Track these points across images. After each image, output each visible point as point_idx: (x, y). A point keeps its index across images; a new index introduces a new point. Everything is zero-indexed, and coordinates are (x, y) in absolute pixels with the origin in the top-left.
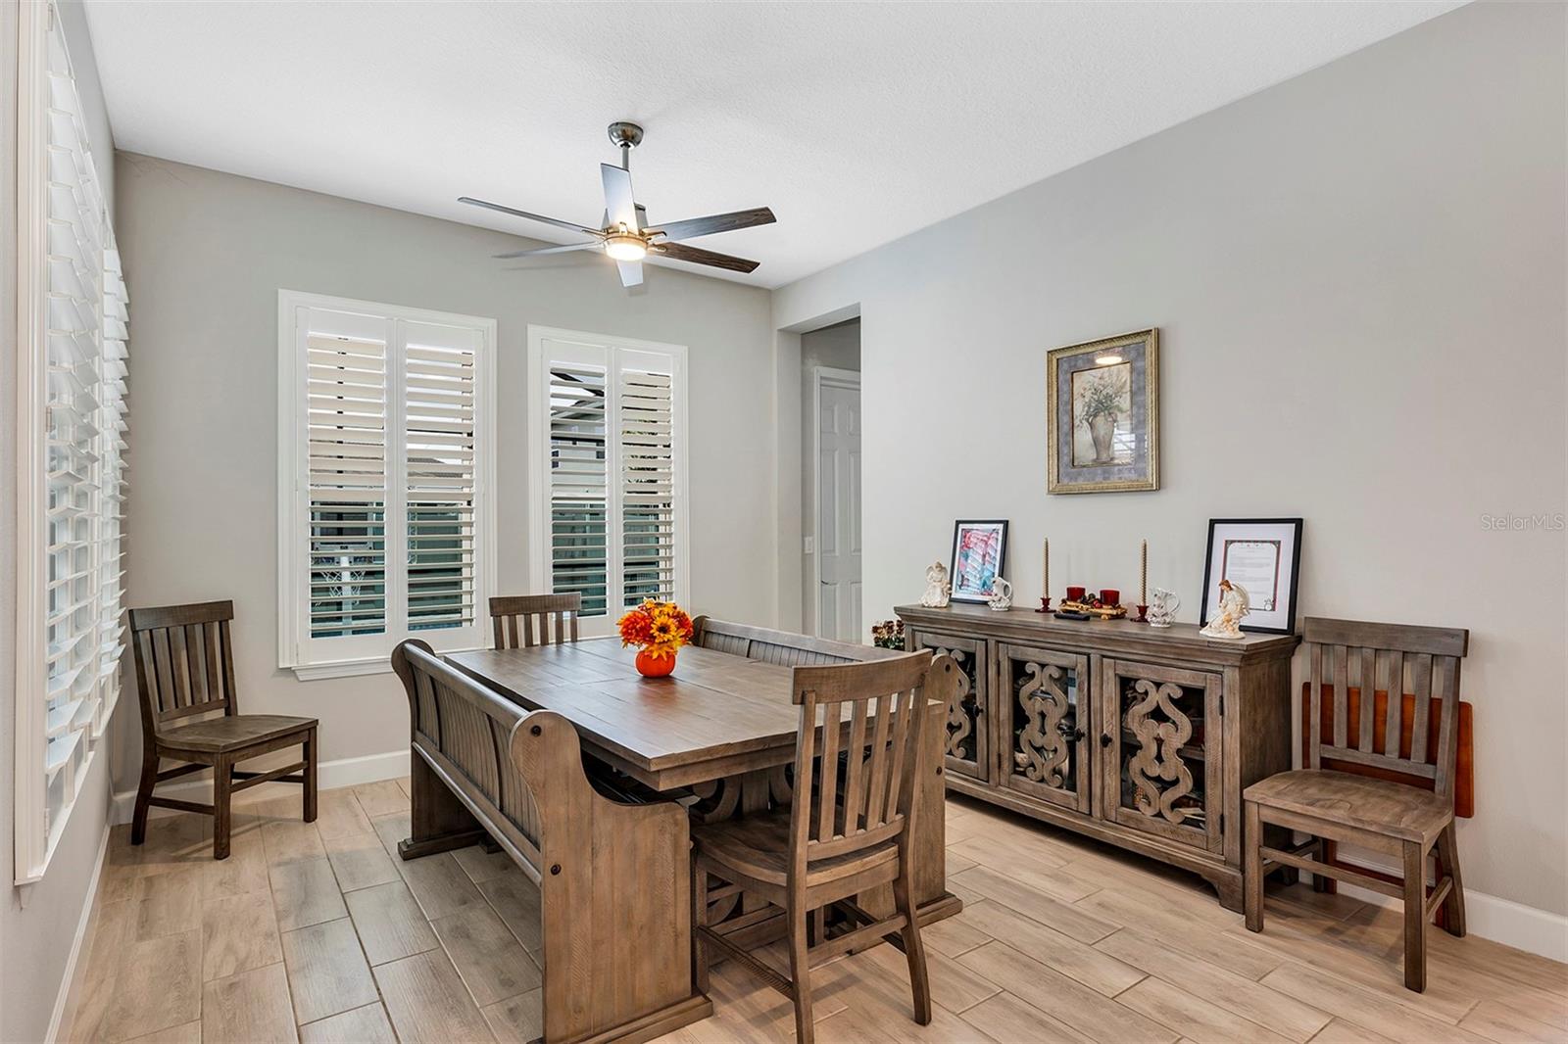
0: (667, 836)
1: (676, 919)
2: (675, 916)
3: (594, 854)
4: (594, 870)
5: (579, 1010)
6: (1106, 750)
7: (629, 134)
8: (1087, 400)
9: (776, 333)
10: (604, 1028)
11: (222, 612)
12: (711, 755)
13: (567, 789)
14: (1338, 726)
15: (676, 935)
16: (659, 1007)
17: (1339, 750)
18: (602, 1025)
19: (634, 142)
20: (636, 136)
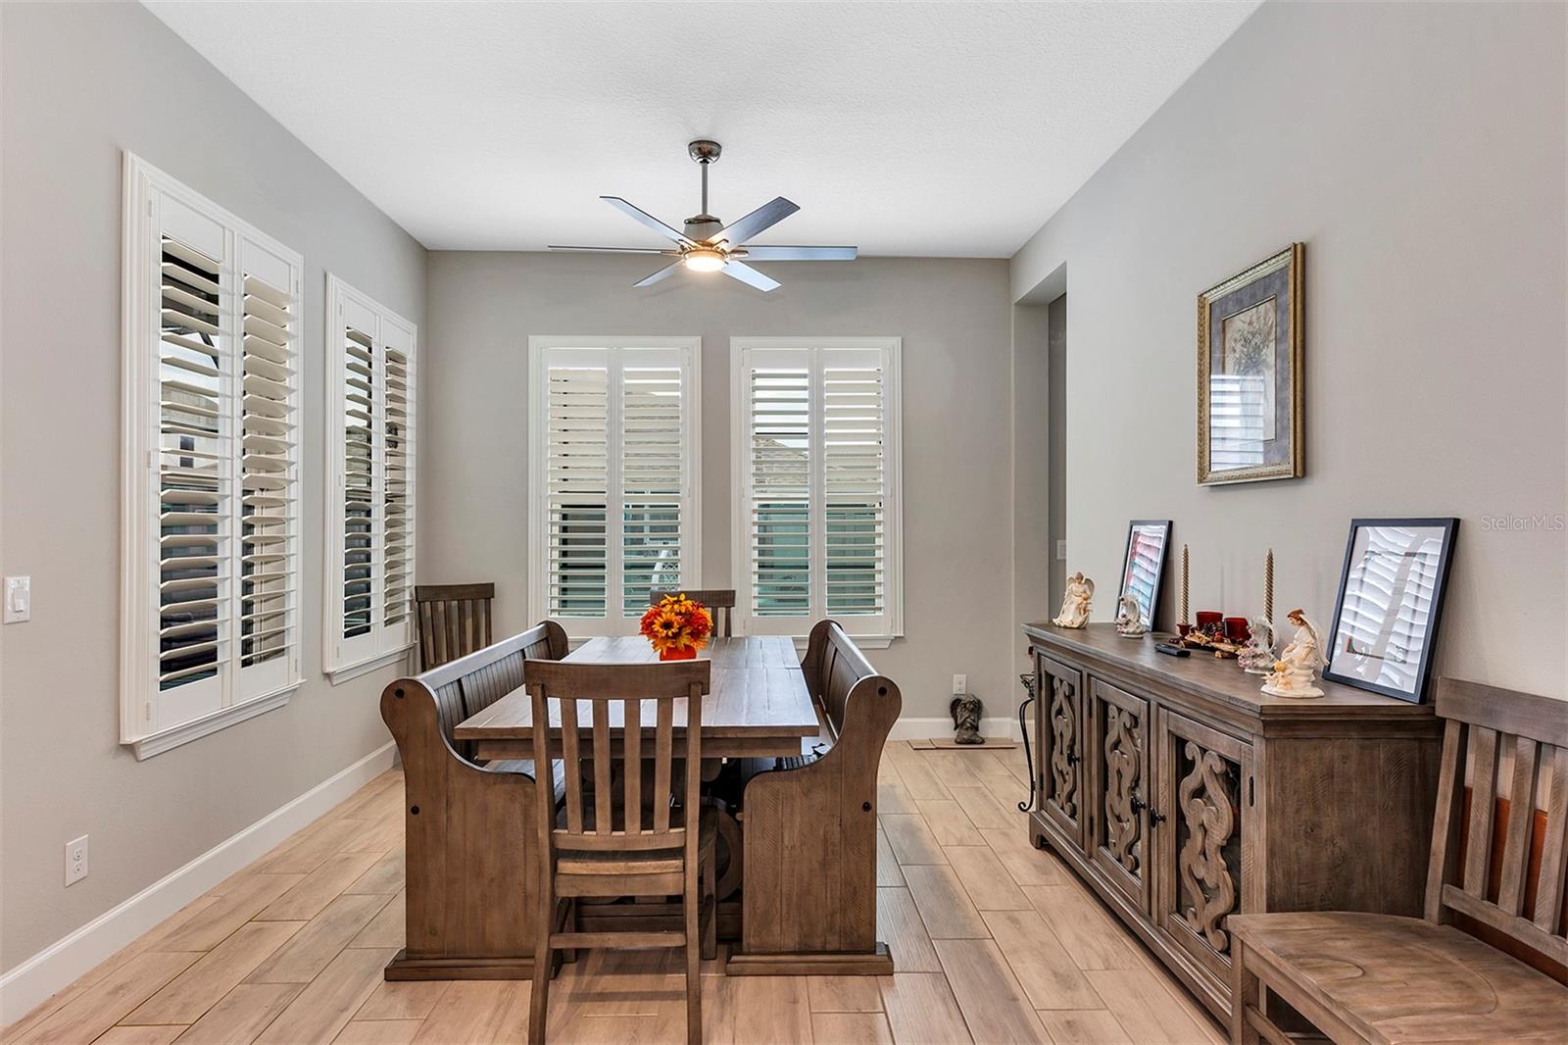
0: (517, 805)
1: (525, 881)
2: (525, 878)
3: (448, 805)
4: (449, 818)
5: (434, 933)
6: (1154, 830)
7: (705, 151)
8: (1237, 356)
9: (1013, 308)
10: (457, 955)
11: (486, 592)
12: (515, 735)
13: (426, 746)
14: (1473, 861)
15: (526, 896)
16: (509, 955)
17: (1470, 897)
18: (454, 952)
19: (713, 155)
20: (712, 150)
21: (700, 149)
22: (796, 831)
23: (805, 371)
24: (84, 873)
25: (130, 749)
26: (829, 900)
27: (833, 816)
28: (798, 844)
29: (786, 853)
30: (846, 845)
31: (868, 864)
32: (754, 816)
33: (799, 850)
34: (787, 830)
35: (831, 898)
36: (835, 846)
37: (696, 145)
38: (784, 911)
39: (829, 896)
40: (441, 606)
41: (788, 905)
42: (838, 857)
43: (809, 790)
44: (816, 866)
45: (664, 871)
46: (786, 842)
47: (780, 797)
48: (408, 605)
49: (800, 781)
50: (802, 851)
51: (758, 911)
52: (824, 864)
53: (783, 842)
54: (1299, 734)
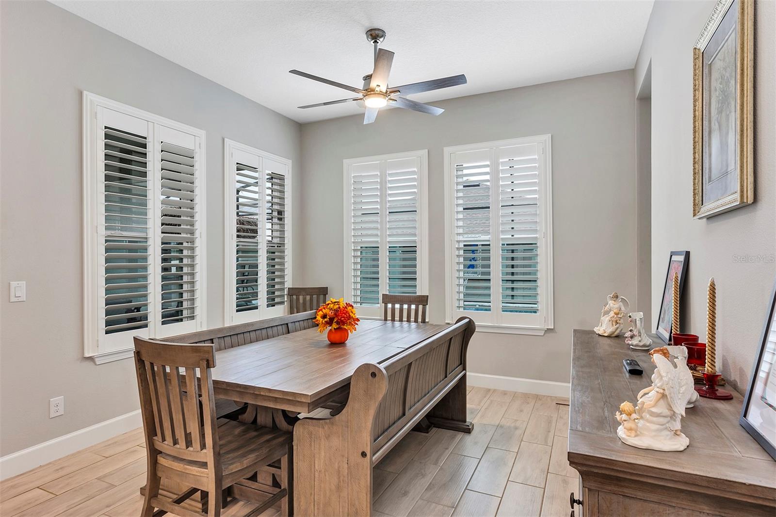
7: (375, 35)
8: (717, 94)
11: (324, 291)
19: (381, 37)
20: (378, 34)
21: (371, 35)
22: (322, 461)
23: (488, 163)
24: (61, 412)
25: (91, 359)
26: (341, 513)
27: (343, 456)
28: (323, 471)
29: (317, 474)
30: (351, 478)
31: (365, 495)
32: (298, 446)
33: (324, 475)
34: (317, 459)
35: (343, 512)
36: (344, 477)
37: (369, 33)
38: (316, 512)
39: (341, 510)
40: (301, 298)
41: (318, 509)
42: (346, 485)
43: (329, 436)
44: (333, 487)
45: (202, 475)
46: (317, 467)
47: (313, 436)
48: (286, 297)
49: (324, 428)
50: (325, 475)
51: (302, 508)
52: (339, 488)
53: (314, 467)
54: (626, 491)
